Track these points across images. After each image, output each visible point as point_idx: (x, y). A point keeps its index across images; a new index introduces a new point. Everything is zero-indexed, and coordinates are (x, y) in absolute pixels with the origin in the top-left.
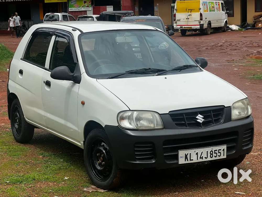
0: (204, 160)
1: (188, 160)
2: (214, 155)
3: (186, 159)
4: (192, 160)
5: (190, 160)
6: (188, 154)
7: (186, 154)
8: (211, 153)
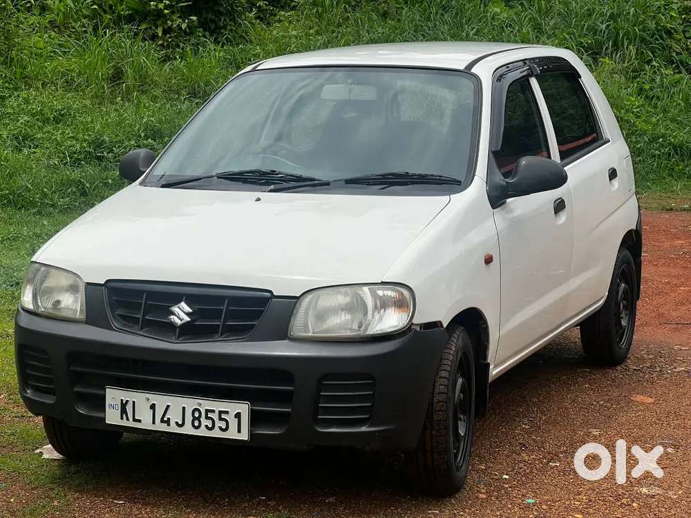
0: (173, 429)
1: (128, 419)
2: (204, 422)
3: (124, 416)
4: (139, 421)
5: (135, 420)
6: (127, 401)
7: (122, 400)
8: (197, 415)
